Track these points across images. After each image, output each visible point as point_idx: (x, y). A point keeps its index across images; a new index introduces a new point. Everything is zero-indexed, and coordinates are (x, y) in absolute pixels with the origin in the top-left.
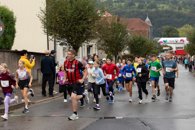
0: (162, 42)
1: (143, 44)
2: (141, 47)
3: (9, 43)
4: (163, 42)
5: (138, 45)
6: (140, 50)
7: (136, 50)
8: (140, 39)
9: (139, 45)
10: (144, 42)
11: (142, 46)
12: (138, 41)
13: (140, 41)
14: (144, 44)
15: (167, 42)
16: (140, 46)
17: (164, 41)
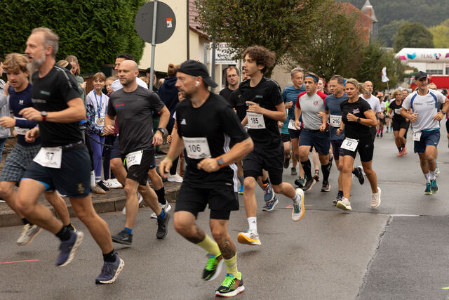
0: (404, 58)
1: (376, 61)
2: (371, 69)
3: (137, 54)
4: (406, 57)
5: (365, 63)
6: (370, 75)
7: (362, 74)
8: (371, 49)
9: (368, 63)
10: (378, 57)
11: (375, 66)
12: (366, 55)
13: (370, 54)
14: (380, 60)
15: (415, 58)
16: (370, 67)
17: (410, 57)
